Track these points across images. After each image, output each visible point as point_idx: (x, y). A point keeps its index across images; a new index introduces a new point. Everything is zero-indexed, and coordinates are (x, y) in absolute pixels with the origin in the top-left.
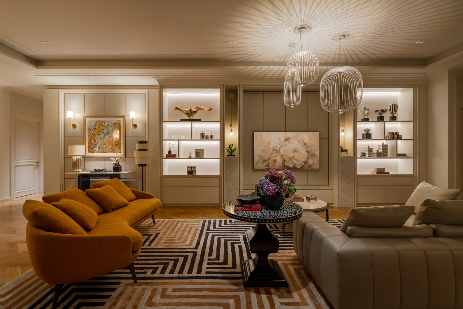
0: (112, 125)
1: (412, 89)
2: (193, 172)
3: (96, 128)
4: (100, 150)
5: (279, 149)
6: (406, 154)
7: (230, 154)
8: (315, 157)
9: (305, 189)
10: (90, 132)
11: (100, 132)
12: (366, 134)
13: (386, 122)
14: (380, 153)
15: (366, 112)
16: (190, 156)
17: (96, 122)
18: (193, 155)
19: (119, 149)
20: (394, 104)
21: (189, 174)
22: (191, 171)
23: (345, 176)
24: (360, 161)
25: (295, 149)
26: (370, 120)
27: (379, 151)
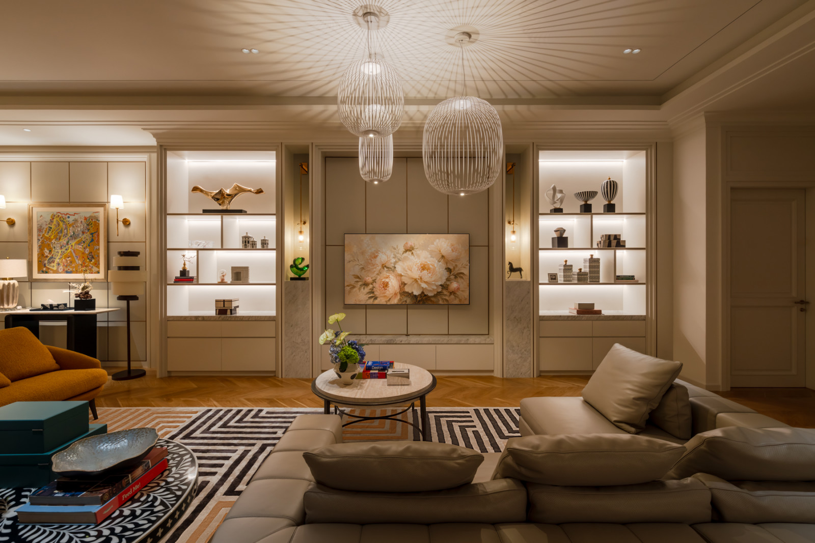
0: (83, 220)
1: (644, 152)
2: (226, 310)
3: (53, 226)
4: (60, 267)
5: (393, 265)
6: (633, 276)
7: (297, 276)
8: (462, 278)
9: (440, 343)
10: (41, 234)
11: (60, 234)
12: (558, 237)
13: (594, 216)
14: (585, 274)
15: (559, 196)
16: (223, 280)
17: (53, 215)
18: (228, 279)
19: (96, 267)
20: (610, 181)
21: (218, 314)
22: (224, 309)
23: (515, 318)
24: (545, 290)
25: (424, 265)
26: (564, 212)
27: (583, 271)
